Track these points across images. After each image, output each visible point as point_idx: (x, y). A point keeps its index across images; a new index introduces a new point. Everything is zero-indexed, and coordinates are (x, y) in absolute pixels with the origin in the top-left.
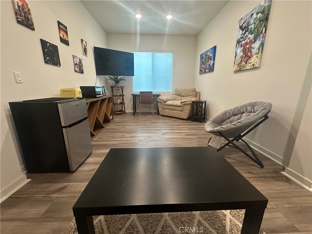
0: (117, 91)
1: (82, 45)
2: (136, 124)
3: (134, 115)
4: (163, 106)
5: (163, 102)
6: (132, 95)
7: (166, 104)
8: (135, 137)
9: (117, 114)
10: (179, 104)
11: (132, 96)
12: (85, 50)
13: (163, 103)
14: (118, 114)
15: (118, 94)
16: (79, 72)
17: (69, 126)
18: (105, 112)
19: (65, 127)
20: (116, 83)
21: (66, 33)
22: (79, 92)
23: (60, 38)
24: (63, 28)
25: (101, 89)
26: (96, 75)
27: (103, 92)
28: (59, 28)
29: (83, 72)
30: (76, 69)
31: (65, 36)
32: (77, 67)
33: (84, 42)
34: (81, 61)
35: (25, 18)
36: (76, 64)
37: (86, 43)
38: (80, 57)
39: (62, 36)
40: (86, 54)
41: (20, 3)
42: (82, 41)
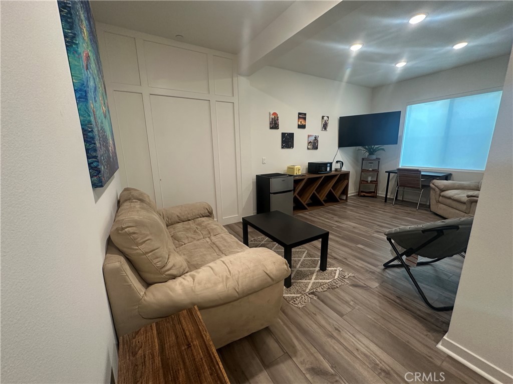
0: (370, 164)
1: (322, 121)
2: (365, 213)
3: (386, 201)
4: (437, 197)
5: (437, 189)
6: (386, 172)
7: (443, 194)
8: (340, 222)
9: (362, 196)
10: (465, 199)
11: (388, 173)
12: (325, 126)
13: (438, 192)
14: (364, 196)
15: (370, 169)
16: (312, 149)
17: (274, 193)
18: (330, 190)
19: (272, 193)
20: (370, 154)
21: (305, 119)
22: (298, 169)
23: (298, 125)
24: (302, 116)
25: (329, 165)
26: (337, 148)
27: (331, 169)
28: (299, 117)
29: (316, 148)
30: (309, 147)
31: (302, 123)
32: (311, 145)
33: (325, 118)
34: (316, 139)
35: (274, 125)
36: (310, 142)
37: (328, 117)
38: (317, 135)
39: (300, 123)
40: (325, 129)
41: (273, 117)
42: (323, 117)
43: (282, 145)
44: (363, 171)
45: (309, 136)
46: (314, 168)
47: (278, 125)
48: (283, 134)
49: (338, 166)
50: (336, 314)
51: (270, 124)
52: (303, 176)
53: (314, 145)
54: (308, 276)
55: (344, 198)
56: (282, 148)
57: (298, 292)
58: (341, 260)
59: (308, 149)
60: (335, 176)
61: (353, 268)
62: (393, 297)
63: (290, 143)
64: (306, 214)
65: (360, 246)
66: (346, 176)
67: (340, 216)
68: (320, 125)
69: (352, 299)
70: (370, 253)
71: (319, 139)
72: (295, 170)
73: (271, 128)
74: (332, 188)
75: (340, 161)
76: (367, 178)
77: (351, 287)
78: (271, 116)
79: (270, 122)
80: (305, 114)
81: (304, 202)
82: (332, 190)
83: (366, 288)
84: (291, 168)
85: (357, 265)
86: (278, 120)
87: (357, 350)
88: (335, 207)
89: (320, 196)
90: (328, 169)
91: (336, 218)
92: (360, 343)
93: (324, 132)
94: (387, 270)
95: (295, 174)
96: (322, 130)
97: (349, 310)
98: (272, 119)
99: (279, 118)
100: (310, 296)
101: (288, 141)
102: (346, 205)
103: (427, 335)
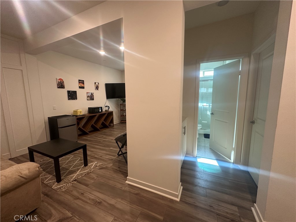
0: (124, 107)
1: (95, 85)
8: (106, 138)
9: (122, 123)
12: (97, 88)
16: (90, 100)
17: (61, 128)
18: (103, 122)
19: (59, 128)
20: (123, 102)
21: (83, 83)
22: (80, 112)
23: (79, 87)
24: (81, 82)
25: (100, 108)
26: (106, 99)
27: (102, 110)
28: (79, 82)
29: (93, 99)
30: (88, 99)
31: (82, 85)
32: (89, 98)
33: (97, 84)
34: (92, 94)
35: (61, 85)
36: (88, 96)
37: (98, 83)
38: (93, 92)
39: (80, 86)
40: (97, 89)
41: (59, 81)
42: (95, 83)
43: (68, 98)
44: (121, 110)
45: (87, 93)
46: (92, 110)
47: (64, 86)
48: (69, 92)
49: (107, 108)
50: (84, 186)
51: (58, 85)
52: (84, 115)
53: (91, 97)
54: (75, 172)
55: (112, 125)
56: (69, 99)
57: (65, 183)
58: (98, 158)
59: (87, 100)
60: (104, 114)
61: (103, 160)
62: (116, 168)
63: (74, 97)
64: (88, 137)
65: (111, 148)
66: (111, 113)
67: (107, 135)
68: (94, 87)
69: (97, 175)
70: (115, 150)
71: (94, 95)
72: (78, 112)
73: (58, 88)
74: (104, 120)
75: (107, 106)
76: (124, 114)
77: (98, 170)
78: (58, 81)
79: (57, 84)
80: (83, 81)
81: (86, 130)
82: (104, 121)
83: (106, 168)
84: (75, 111)
85: (106, 158)
86: (63, 83)
87: (89, 199)
88: (107, 131)
89: (97, 126)
90: (100, 111)
91: (105, 136)
92: (92, 195)
93: (97, 91)
94: (119, 157)
95: (78, 115)
96: (96, 90)
97: (93, 181)
98: (59, 82)
99: (65, 82)
100: (73, 182)
101: (72, 95)
102: (113, 129)
103: (124, 180)
